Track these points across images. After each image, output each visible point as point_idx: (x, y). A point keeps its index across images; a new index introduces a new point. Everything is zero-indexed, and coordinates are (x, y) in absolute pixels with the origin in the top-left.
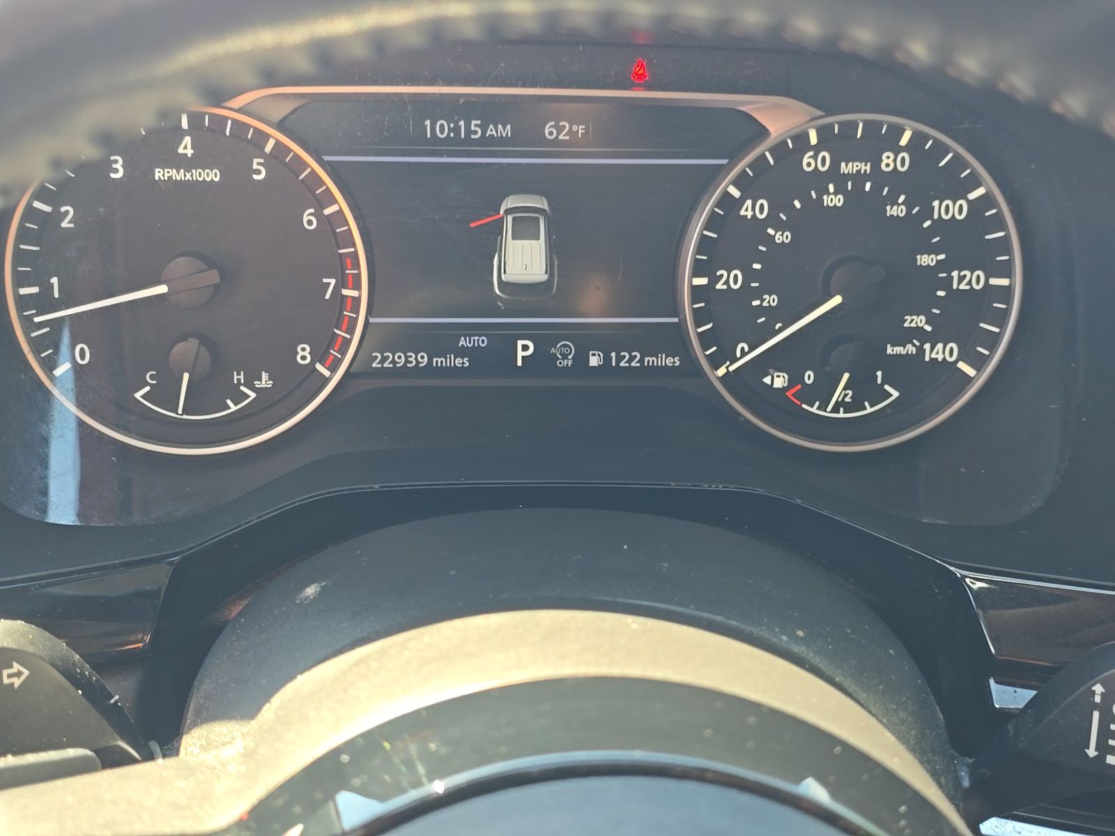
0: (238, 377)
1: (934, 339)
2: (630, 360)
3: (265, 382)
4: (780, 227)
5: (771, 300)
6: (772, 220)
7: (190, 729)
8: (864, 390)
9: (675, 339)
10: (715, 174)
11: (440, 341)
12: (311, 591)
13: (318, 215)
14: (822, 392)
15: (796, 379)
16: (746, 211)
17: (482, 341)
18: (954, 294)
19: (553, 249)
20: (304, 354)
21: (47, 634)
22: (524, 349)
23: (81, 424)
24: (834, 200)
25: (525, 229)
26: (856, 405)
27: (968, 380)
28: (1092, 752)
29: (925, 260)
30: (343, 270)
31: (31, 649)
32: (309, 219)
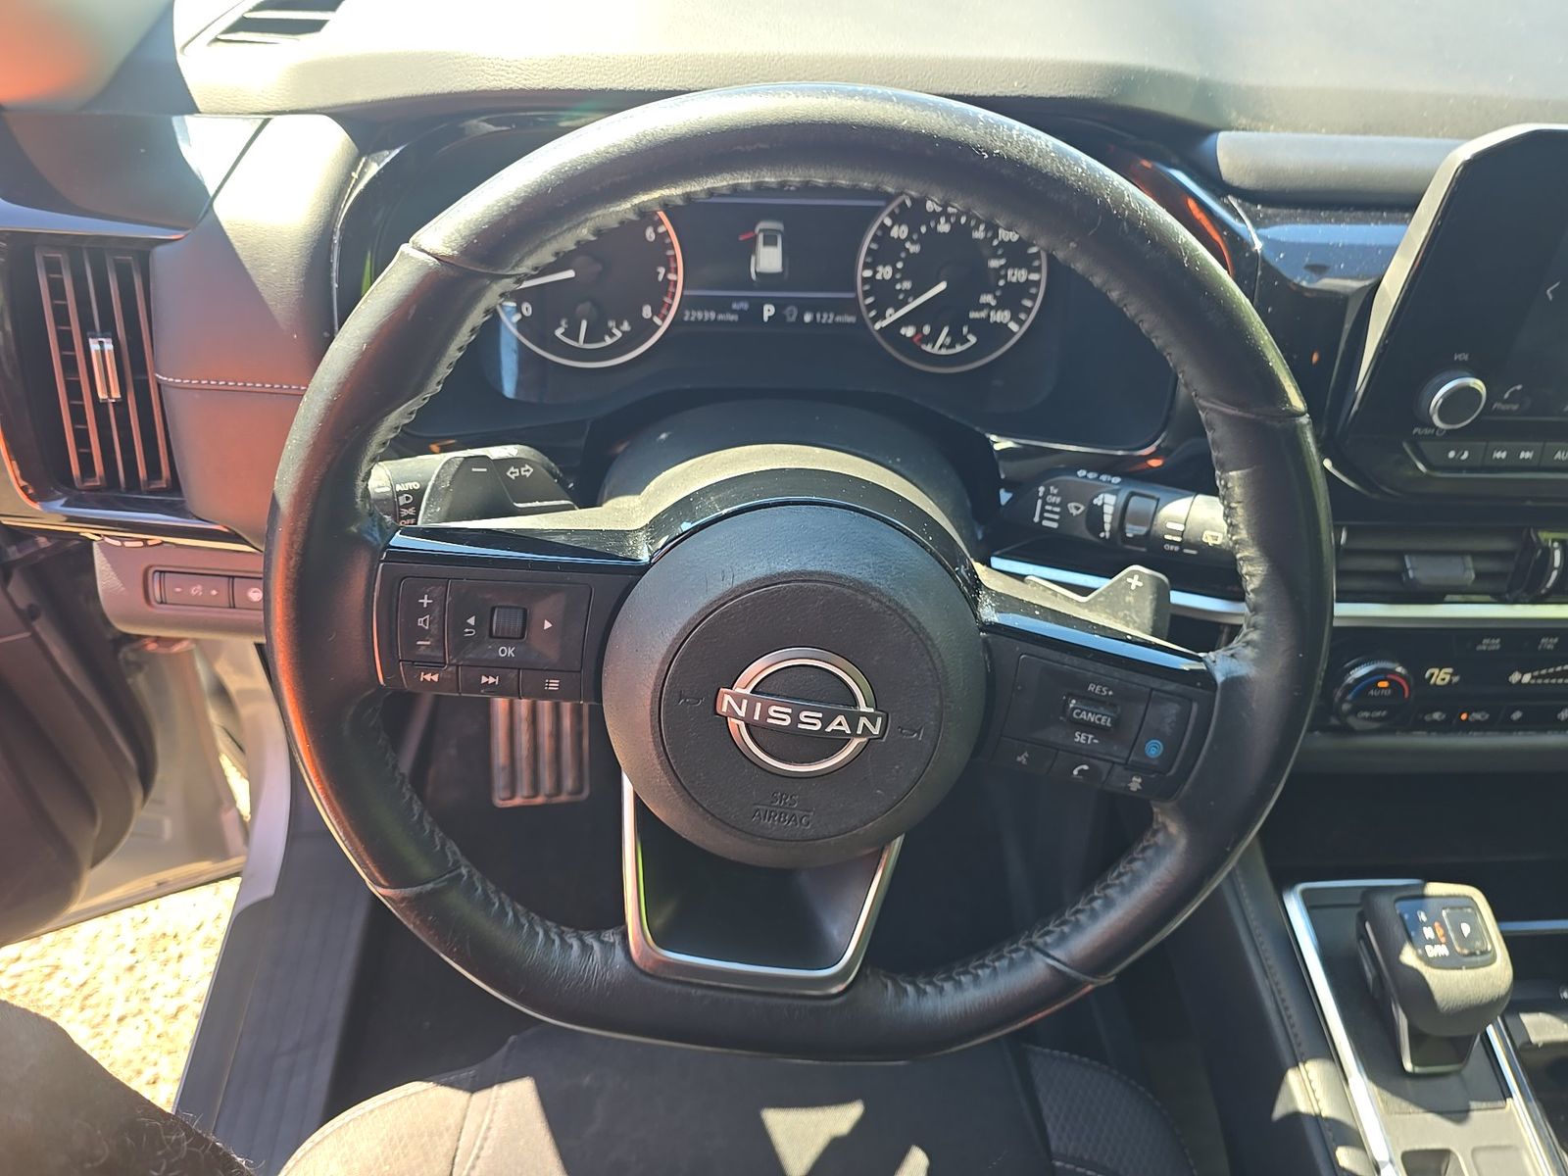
0: (612, 324)
1: (997, 308)
2: (827, 318)
3: (626, 327)
4: (913, 242)
5: (907, 285)
6: (909, 238)
7: (606, 501)
8: (957, 337)
9: (852, 306)
10: (878, 211)
11: (722, 305)
12: (663, 436)
13: (655, 231)
14: (932, 338)
15: (919, 331)
16: (894, 233)
17: (745, 306)
18: (1009, 284)
19: (786, 254)
20: (647, 312)
21: (539, 453)
22: (769, 311)
23: (520, 343)
24: (944, 227)
25: (770, 241)
26: (952, 346)
27: (1013, 334)
28: (1036, 519)
29: (994, 263)
30: (669, 263)
31: (533, 459)
32: (650, 234)
